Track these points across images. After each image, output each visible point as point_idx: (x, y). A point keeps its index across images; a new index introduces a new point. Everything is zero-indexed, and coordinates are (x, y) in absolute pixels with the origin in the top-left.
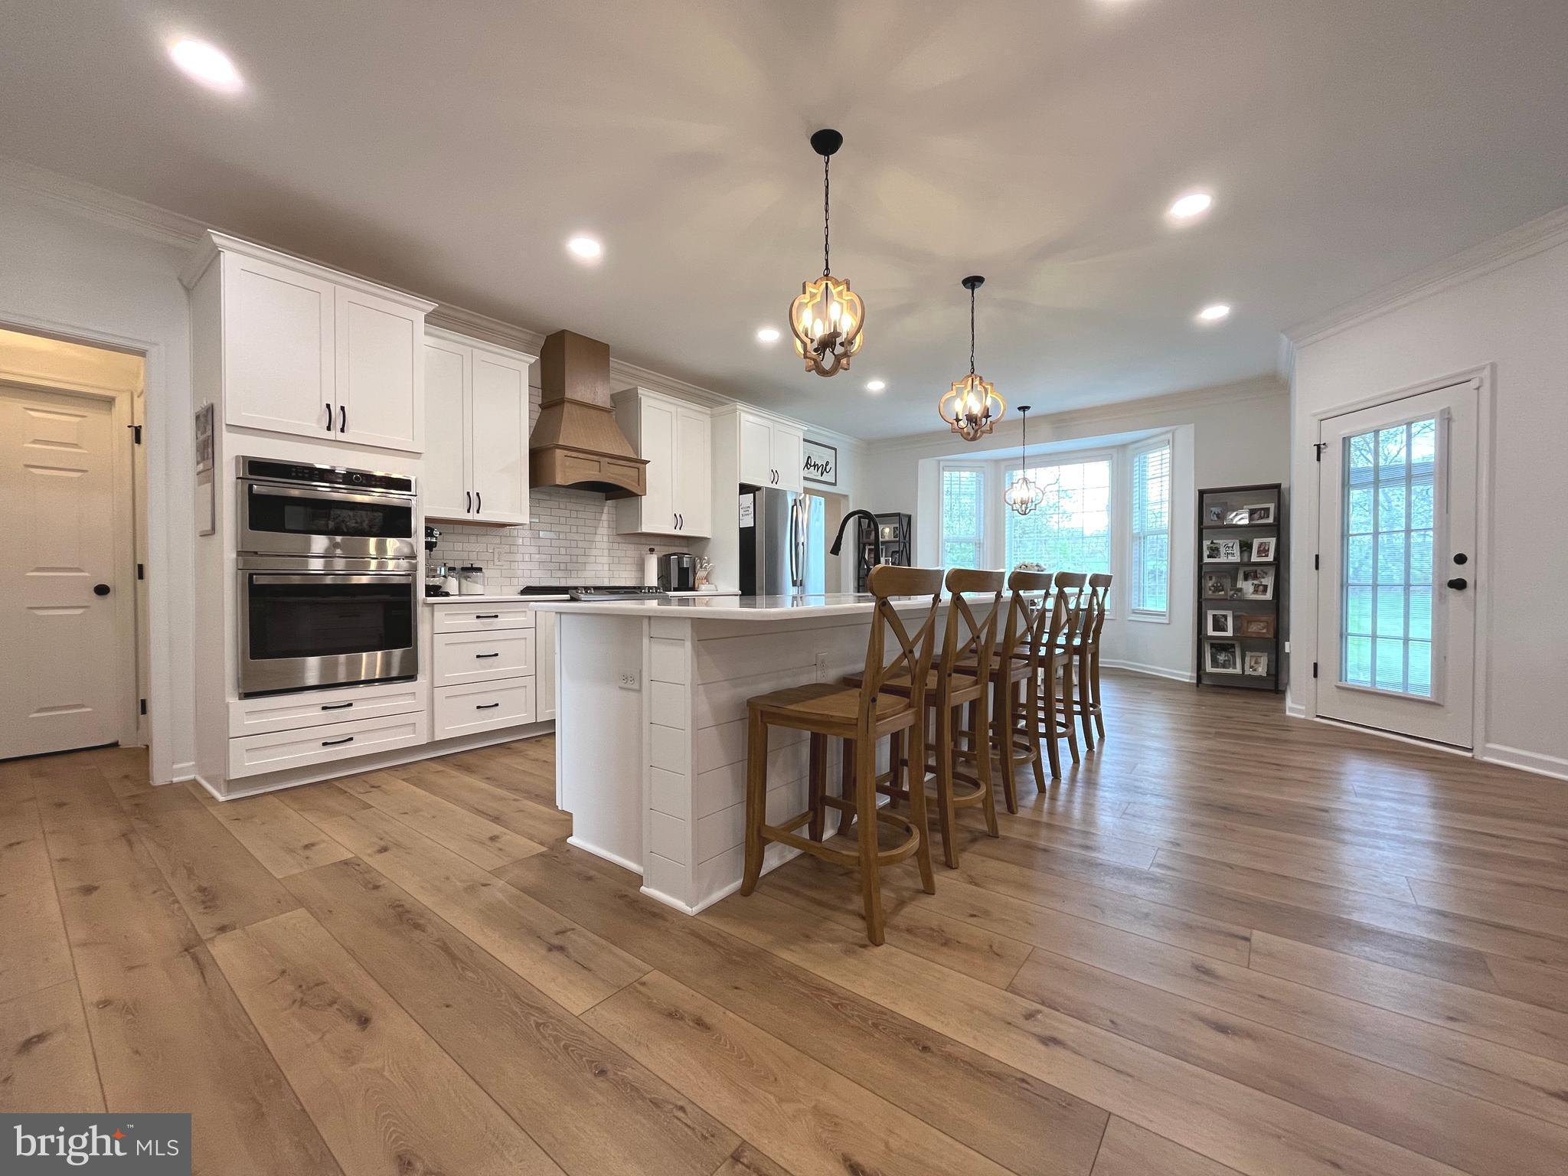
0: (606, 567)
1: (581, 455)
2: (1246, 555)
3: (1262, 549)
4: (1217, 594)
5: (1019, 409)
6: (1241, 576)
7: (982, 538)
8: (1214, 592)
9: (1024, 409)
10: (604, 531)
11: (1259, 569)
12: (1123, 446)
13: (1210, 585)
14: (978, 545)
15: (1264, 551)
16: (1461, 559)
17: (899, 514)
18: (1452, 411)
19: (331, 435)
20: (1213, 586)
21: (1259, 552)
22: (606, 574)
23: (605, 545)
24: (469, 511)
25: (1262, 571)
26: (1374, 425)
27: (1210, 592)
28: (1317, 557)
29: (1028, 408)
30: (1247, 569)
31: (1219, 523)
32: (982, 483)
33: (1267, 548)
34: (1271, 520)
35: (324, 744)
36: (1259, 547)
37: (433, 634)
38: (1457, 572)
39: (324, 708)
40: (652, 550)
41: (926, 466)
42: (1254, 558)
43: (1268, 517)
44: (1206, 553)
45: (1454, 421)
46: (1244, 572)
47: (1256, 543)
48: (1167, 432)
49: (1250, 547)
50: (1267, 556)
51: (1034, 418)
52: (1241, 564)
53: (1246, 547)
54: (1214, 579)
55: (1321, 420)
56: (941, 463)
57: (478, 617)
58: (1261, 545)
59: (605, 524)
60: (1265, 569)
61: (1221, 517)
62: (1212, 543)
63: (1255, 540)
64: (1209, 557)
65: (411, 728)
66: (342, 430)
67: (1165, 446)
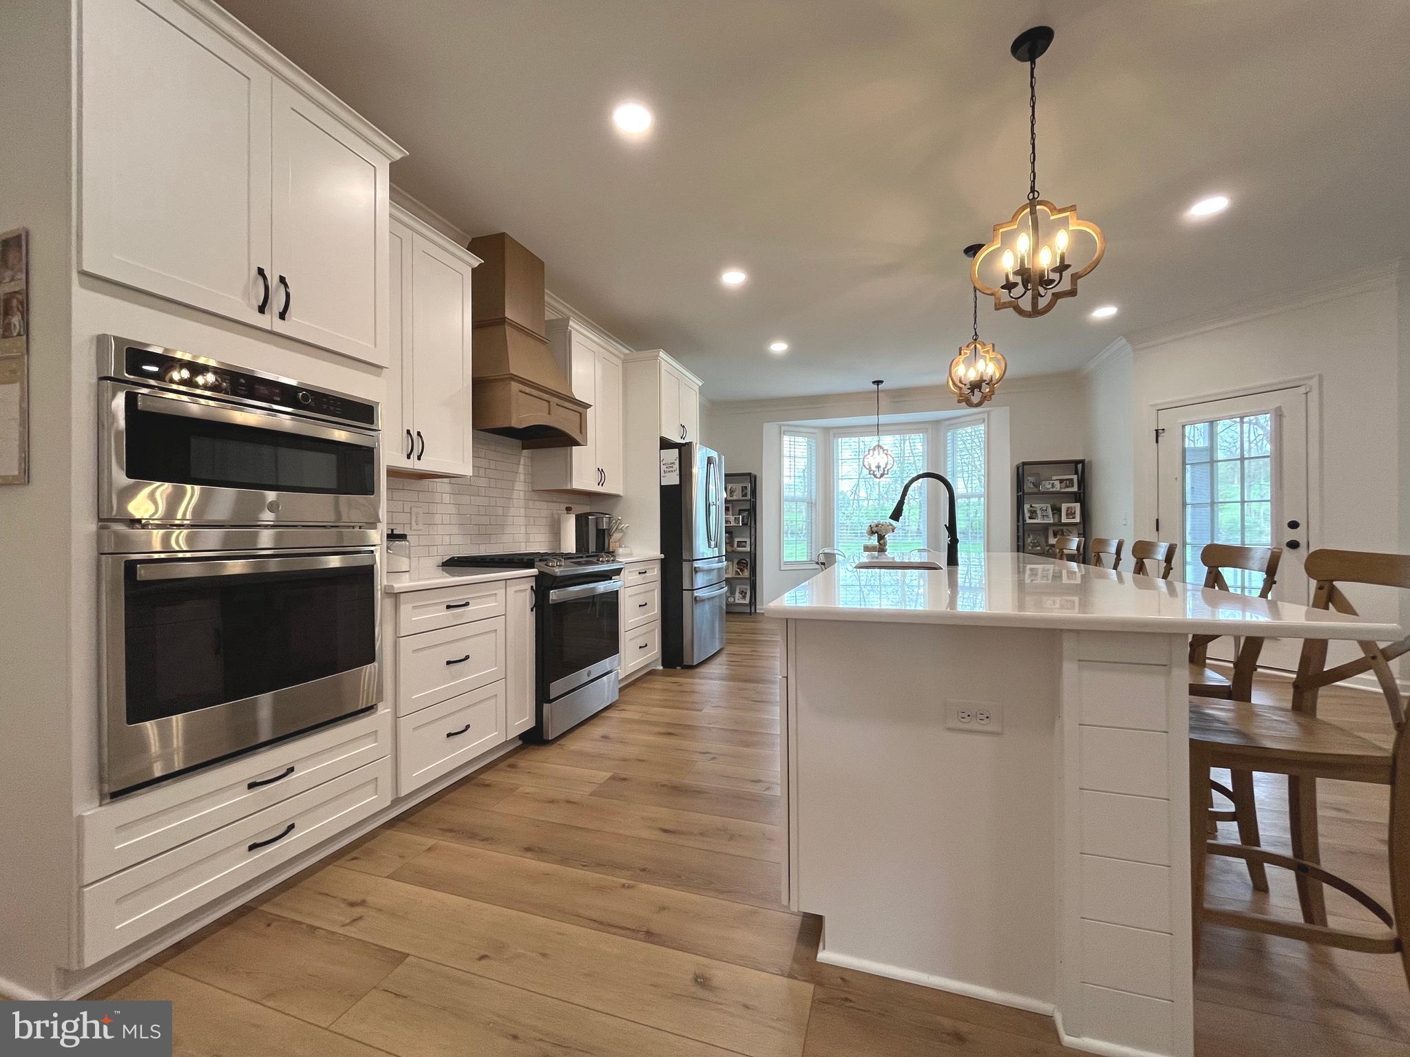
0: (523, 531)
1: (534, 392)
2: (1056, 516)
3: (1069, 512)
4: (1035, 549)
5: (874, 382)
6: (1051, 534)
7: (813, 498)
8: (1032, 547)
9: (878, 383)
10: (520, 486)
11: (1065, 528)
12: (937, 423)
13: (1029, 541)
14: (810, 505)
15: (1071, 514)
16: (1294, 525)
17: (750, 474)
18: (1283, 409)
19: (263, 321)
20: (1031, 542)
21: (1068, 515)
22: (522, 538)
23: (522, 503)
24: (409, 457)
25: (1067, 530)
26: (1210, 417)
27: (1030, 548)
28: (1157, 520)
29: (882, 382)
30: (1056, 528)
31: (1036, 490)
32: (813, 448)
33: (1073, 511)
34: (1075, 489)
35: (253, 847)
36: (1067, 511)
37: (397, 637)
38: (1292, 535)
39: (252, 786)
40: (569, 509)
41: (770, 429)
42: (1064, 520)
43: (1073, 486)
44: (1027, 515)
45: (1285, 417)
46: (1053, 531)
47: (1064, 507)
48: (983, 412)
49: (1059, 510)
50: (1074, 518)
51: (884, 391)
52: (1053, 525)
53: (1057, 510)
54: (1031, 537)
55: (1158, 410)
56: (782, 427)
57: (448, 607)
58: (1068, 508)
59: (522, 478)
60: (1070, 528)
61: (1036, 485)
62: (1031, 506)
63: (1063, 504)
64: (1030, 518)
65: (370, 788)
66: (282, 316)
67: (982, 424)
